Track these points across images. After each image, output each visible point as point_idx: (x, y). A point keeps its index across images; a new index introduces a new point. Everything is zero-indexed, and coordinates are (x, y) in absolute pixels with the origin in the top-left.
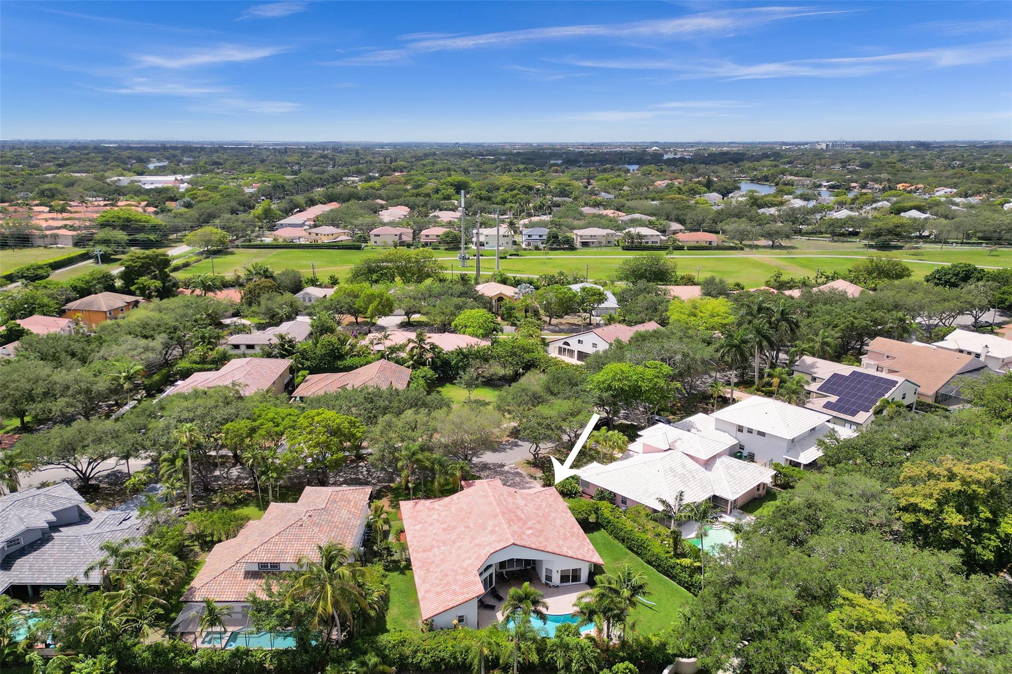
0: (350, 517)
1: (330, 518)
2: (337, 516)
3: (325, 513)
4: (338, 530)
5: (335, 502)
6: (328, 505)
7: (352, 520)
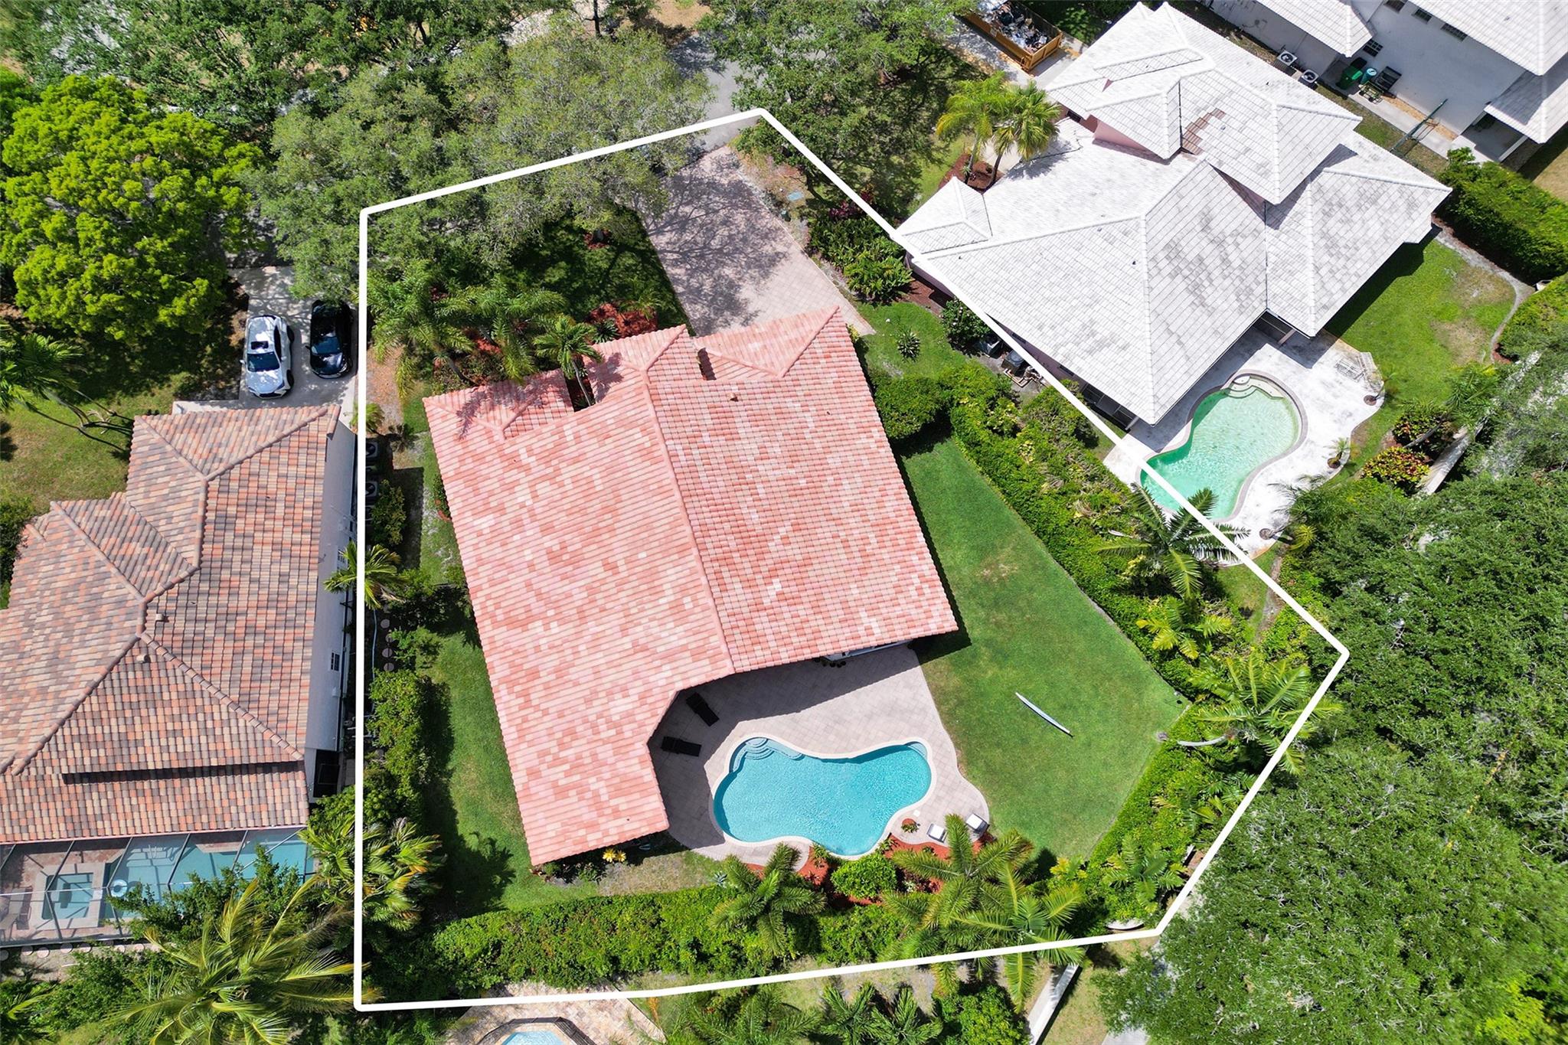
0: (285, 568)
1: (223, 599)
2: (245, 584)
3: (204, 587)
4: (260, 640)
5: (225, 522)
6: (207, 547)
7: (293, 581)
